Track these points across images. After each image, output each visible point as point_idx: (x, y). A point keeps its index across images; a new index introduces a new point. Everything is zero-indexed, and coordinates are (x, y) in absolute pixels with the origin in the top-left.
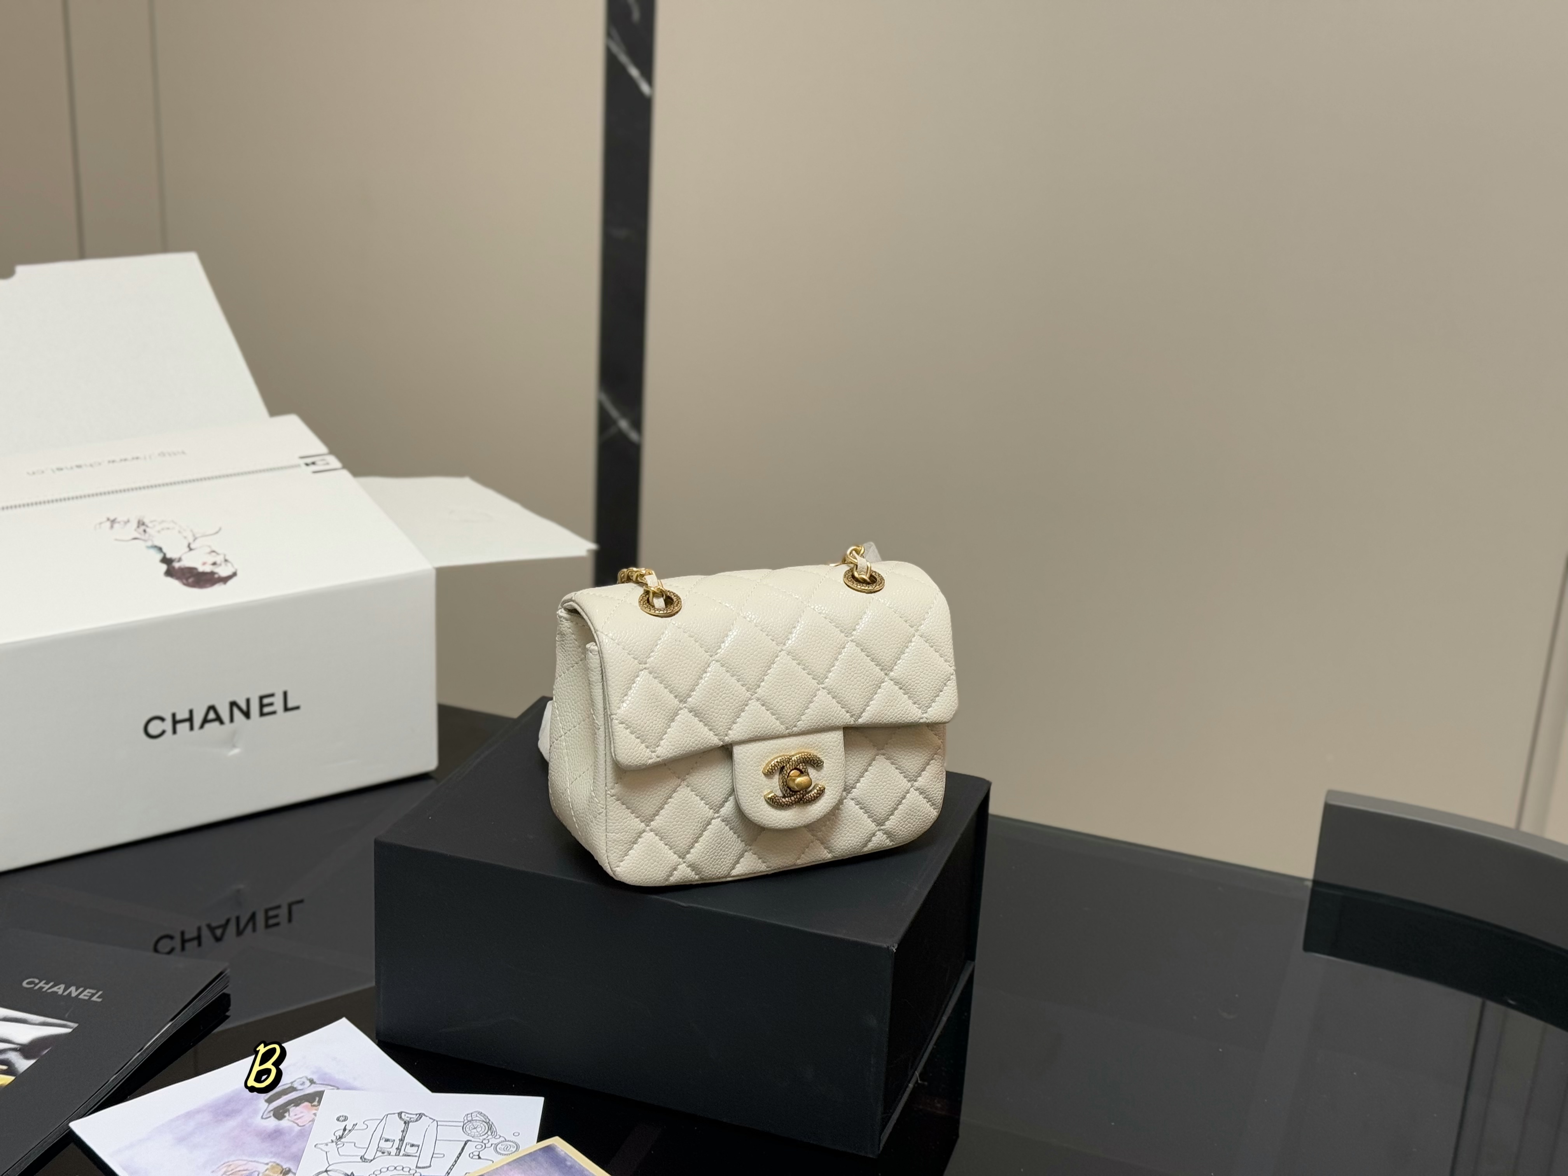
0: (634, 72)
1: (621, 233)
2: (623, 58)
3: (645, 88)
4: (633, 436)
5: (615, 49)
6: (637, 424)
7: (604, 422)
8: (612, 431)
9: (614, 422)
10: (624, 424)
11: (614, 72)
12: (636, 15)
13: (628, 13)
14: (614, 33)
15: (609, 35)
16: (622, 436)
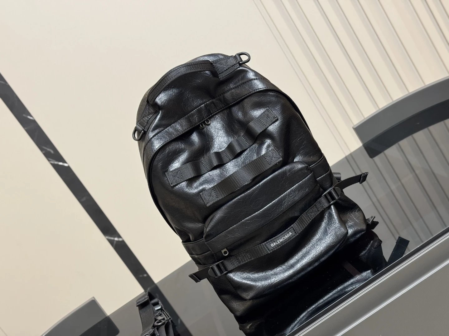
0: (61, 164)
1: (84, 199)
2: (56, 163)
3: (66, 165)
4: (120, 239)
5: (52, 162)
6: (119, 236)
7: (111, 242)
8: (115, 242)
9: (114, 240)
10: (116, 239)
11: (56, 167)
12: (52, 152)
13: (50, 152)
14: (50, 159)
15: (49, 161)
16: (118, 242)
